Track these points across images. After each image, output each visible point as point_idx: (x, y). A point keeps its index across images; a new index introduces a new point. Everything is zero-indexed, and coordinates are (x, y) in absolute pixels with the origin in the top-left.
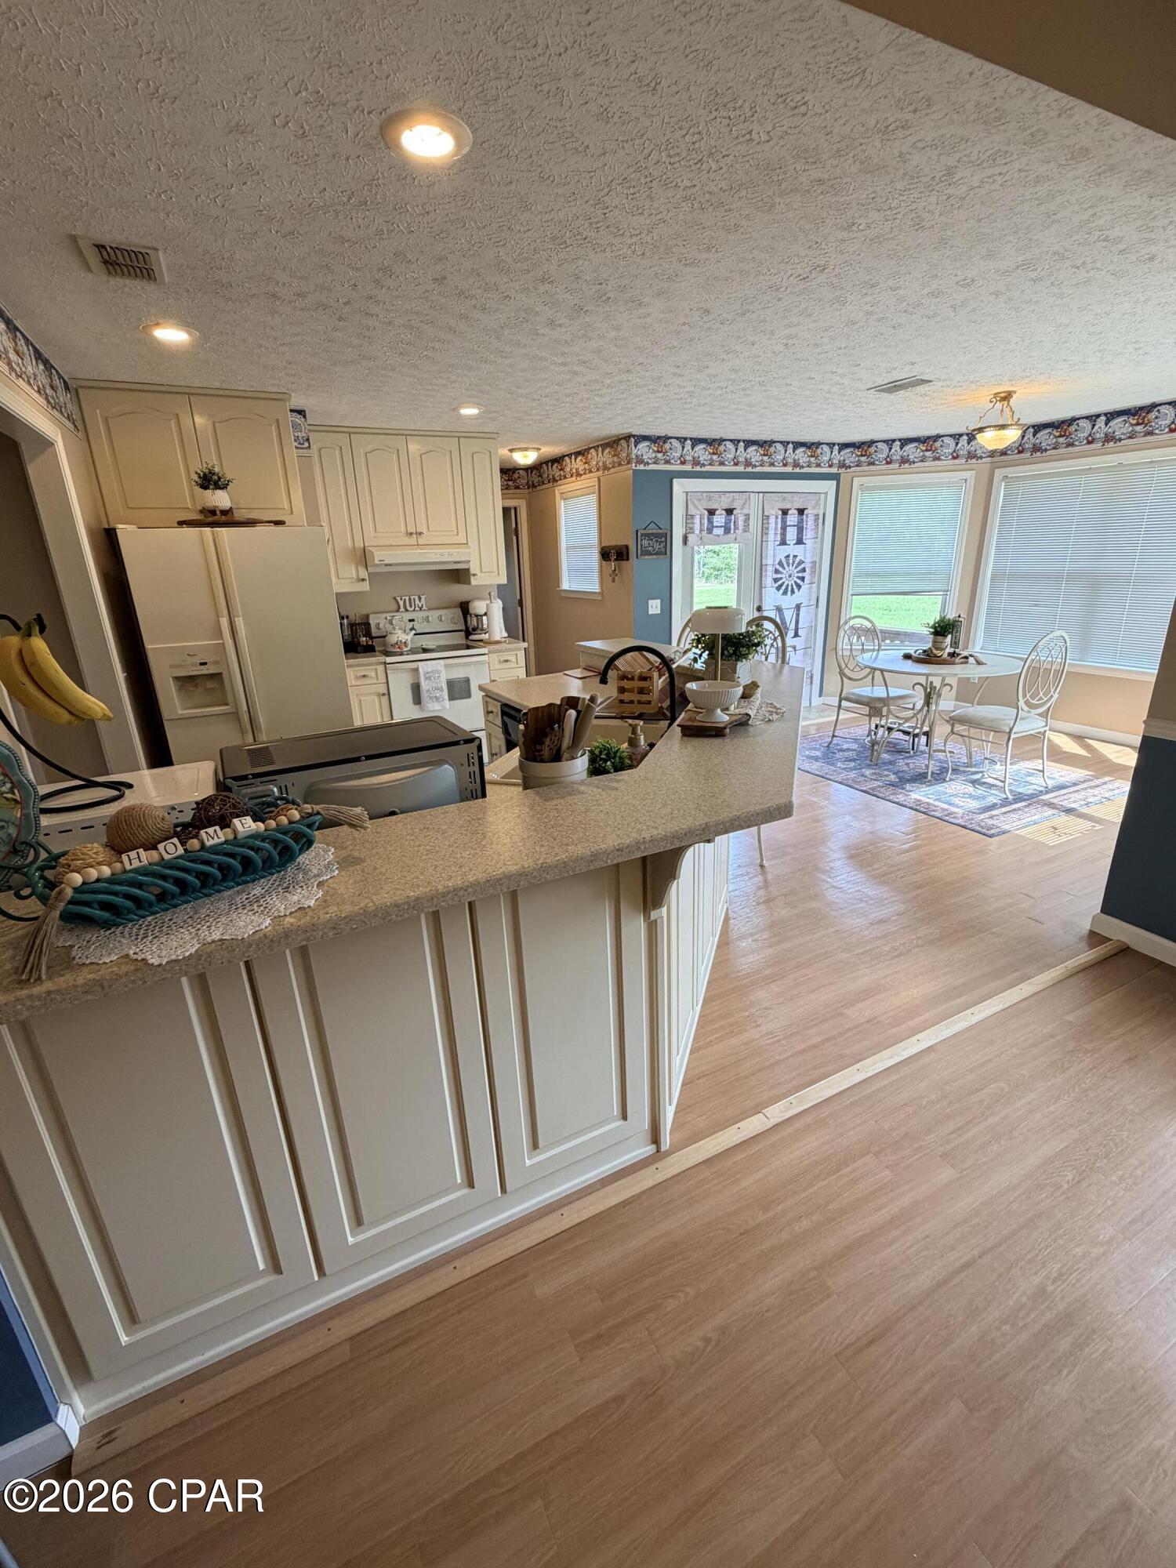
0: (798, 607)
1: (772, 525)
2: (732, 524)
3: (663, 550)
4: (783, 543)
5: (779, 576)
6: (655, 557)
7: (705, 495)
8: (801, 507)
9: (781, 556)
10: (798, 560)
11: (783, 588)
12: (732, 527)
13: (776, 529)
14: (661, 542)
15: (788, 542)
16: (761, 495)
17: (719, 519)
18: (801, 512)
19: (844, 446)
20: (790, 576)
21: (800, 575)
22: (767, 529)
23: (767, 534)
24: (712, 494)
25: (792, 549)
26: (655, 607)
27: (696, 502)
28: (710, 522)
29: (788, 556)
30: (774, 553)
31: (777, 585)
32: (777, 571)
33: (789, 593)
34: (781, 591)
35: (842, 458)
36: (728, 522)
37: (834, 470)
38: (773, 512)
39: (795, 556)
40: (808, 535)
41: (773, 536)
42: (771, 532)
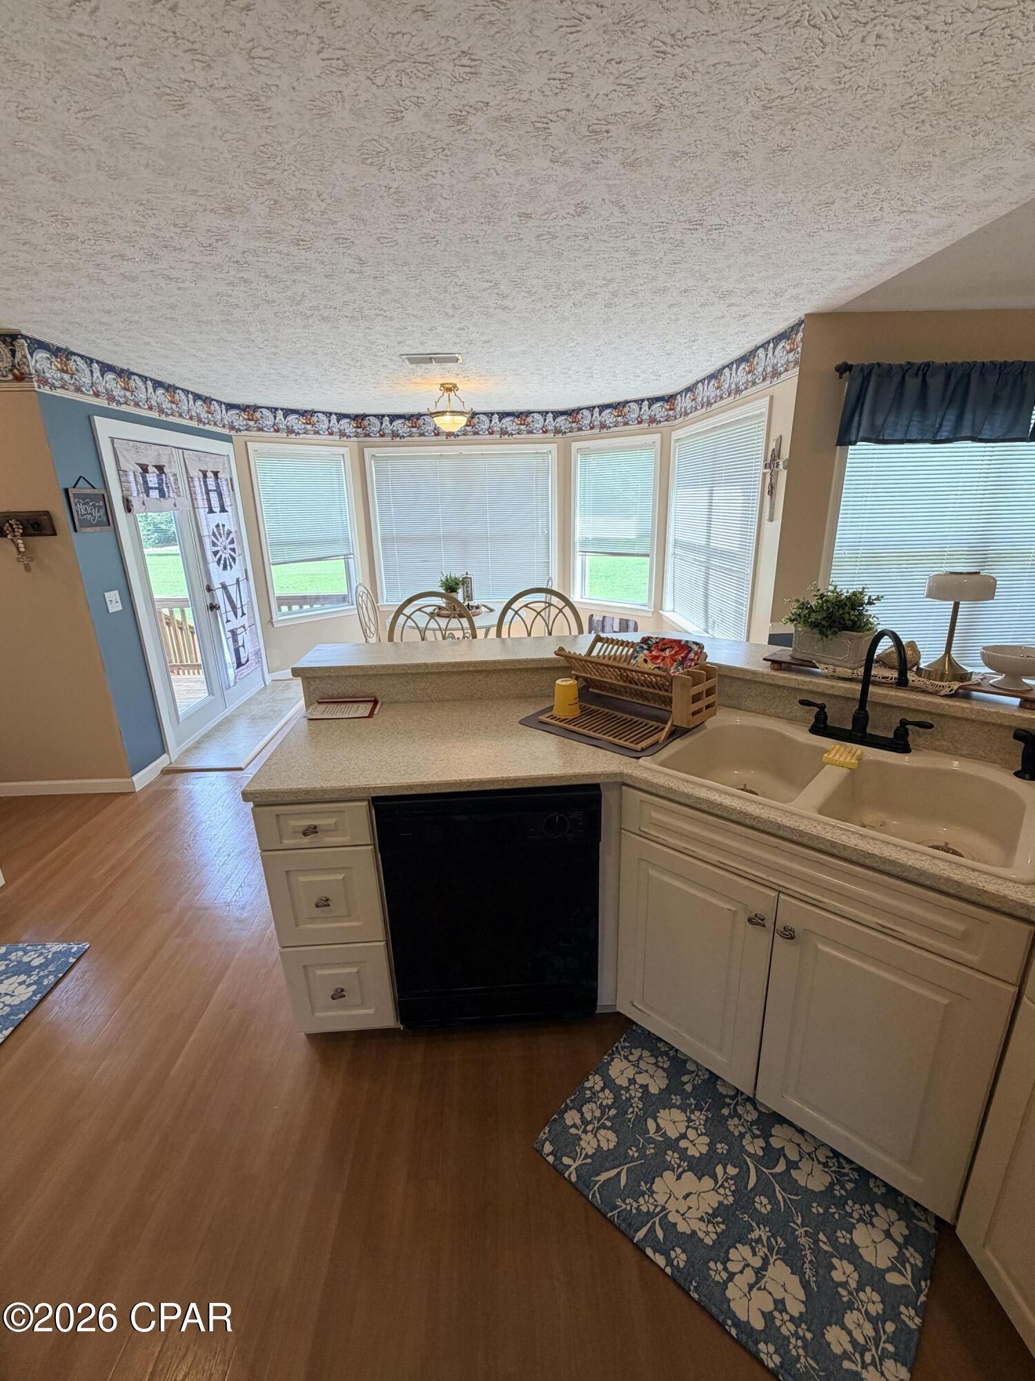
0: (238, 582)
1: (198, 489)
2: (164, 485)
3: (105, 518)
4: (211, 511)
5: (216, 549)
6: (98, 528)
7: (131, 443)
8: (215, 470)
9: (213, 526)
10: (226, 530)
11: (222, 562)
12: (166, 489)
13: (202, 492)
14: (99, 507)
15: (214, 509)
16: (180, 451)
17: (152, 479)
18: (216, 474)
19: (230, 407)
20: (225, 549)
21: (232, 546)
22: (195, 493)
23: (196, 499)
24: (138, 444)
25: (218, 518)
26: (114, 602)
27: (125, 453)
28: (145, 482)
29: (218, 526)
30: (208, 523)
31: (216, 559)
32: (214, 544)
33: (229, 567)
34: (221, 566)
35: (230, 420)
36: (160, 482)
37: (226, 431)
38: (195, 474)
39: (223, 526)
40: (227, 501)
41: (201, 503)
42: (199, 497)
